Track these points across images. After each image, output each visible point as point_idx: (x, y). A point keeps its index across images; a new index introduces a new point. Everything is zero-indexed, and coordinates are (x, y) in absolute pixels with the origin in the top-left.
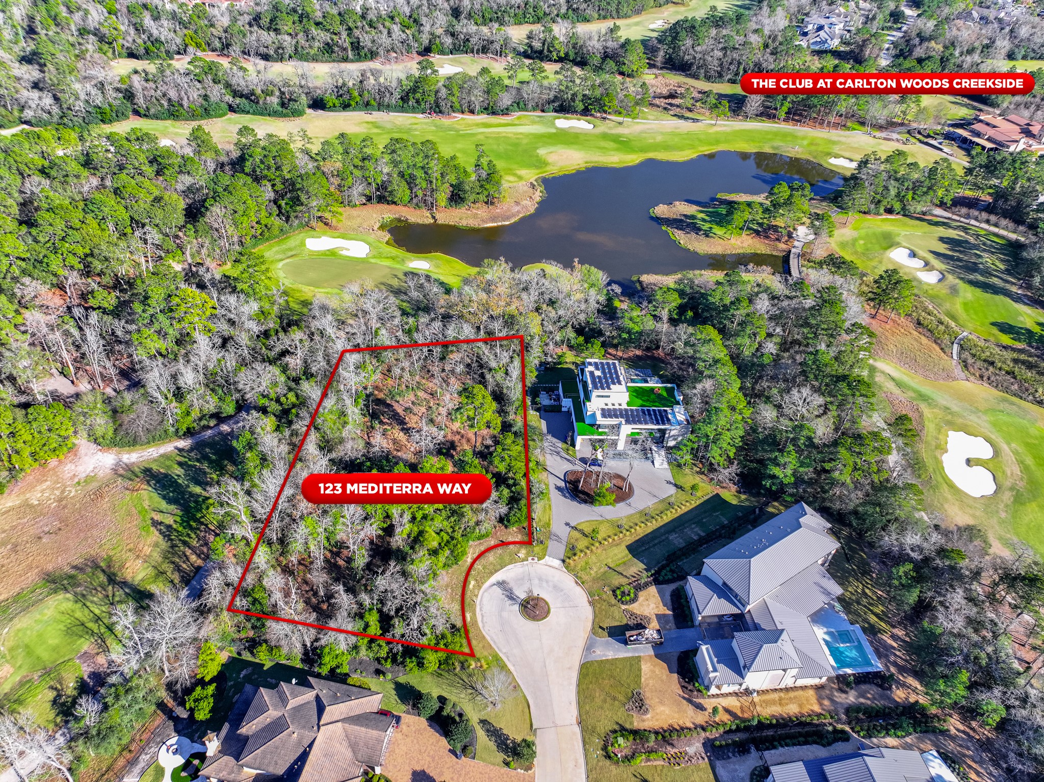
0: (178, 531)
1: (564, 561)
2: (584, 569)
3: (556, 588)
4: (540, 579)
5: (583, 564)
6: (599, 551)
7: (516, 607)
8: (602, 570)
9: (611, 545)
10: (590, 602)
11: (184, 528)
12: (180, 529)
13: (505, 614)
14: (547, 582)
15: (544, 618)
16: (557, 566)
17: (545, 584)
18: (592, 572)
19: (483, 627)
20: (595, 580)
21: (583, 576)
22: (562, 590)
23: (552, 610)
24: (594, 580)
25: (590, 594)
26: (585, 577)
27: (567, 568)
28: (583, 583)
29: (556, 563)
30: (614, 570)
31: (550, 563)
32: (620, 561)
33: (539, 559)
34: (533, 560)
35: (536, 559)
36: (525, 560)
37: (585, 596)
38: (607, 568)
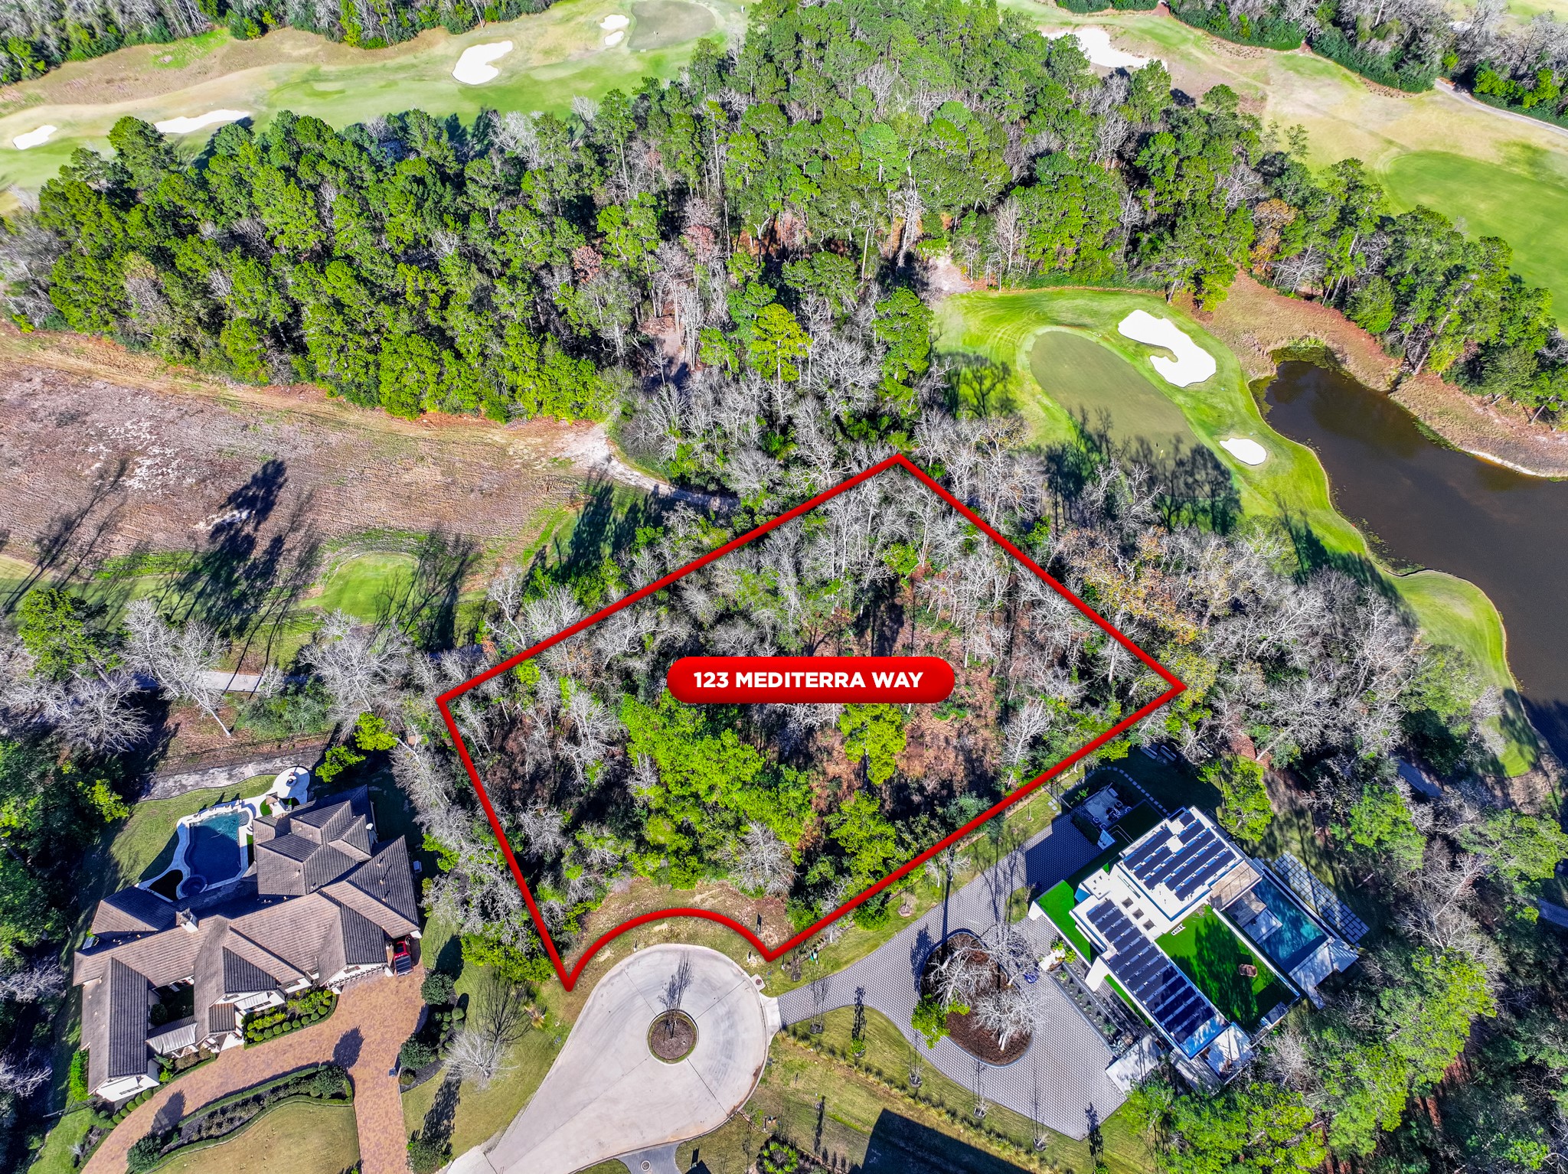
1: (784, 1028)
2: (788, 1067)
3: (728, 1048)
5: (798, 1061)
6: (838, 1072)
7: (660, 1009)
8: (807, 1098)
9: (865, 1086)
10: (733, 1111)
13: (640, 1001)
14: (731, 1026)
15: (663, 1059)
16: (770, 1024)
17: (724, 1025)
18: (792, 1084)
19: (604, 985)
20: (782, 1097)
21: (775, 1074)
22: (730, 1057)
23: (684, 1062)
24: (780, 1095)
26: (776, 1080)
27: (775, 1040)
28: (763, 1080)
29: (775, 1020)
30: (820, 1118)
31: (767, 1010)
32: (845, 1119)
33: (765, 991)
34: (758, 982)
35: (762, 986)
36: (751, 972)
37: (741, 1098)
38: (816, 1104)
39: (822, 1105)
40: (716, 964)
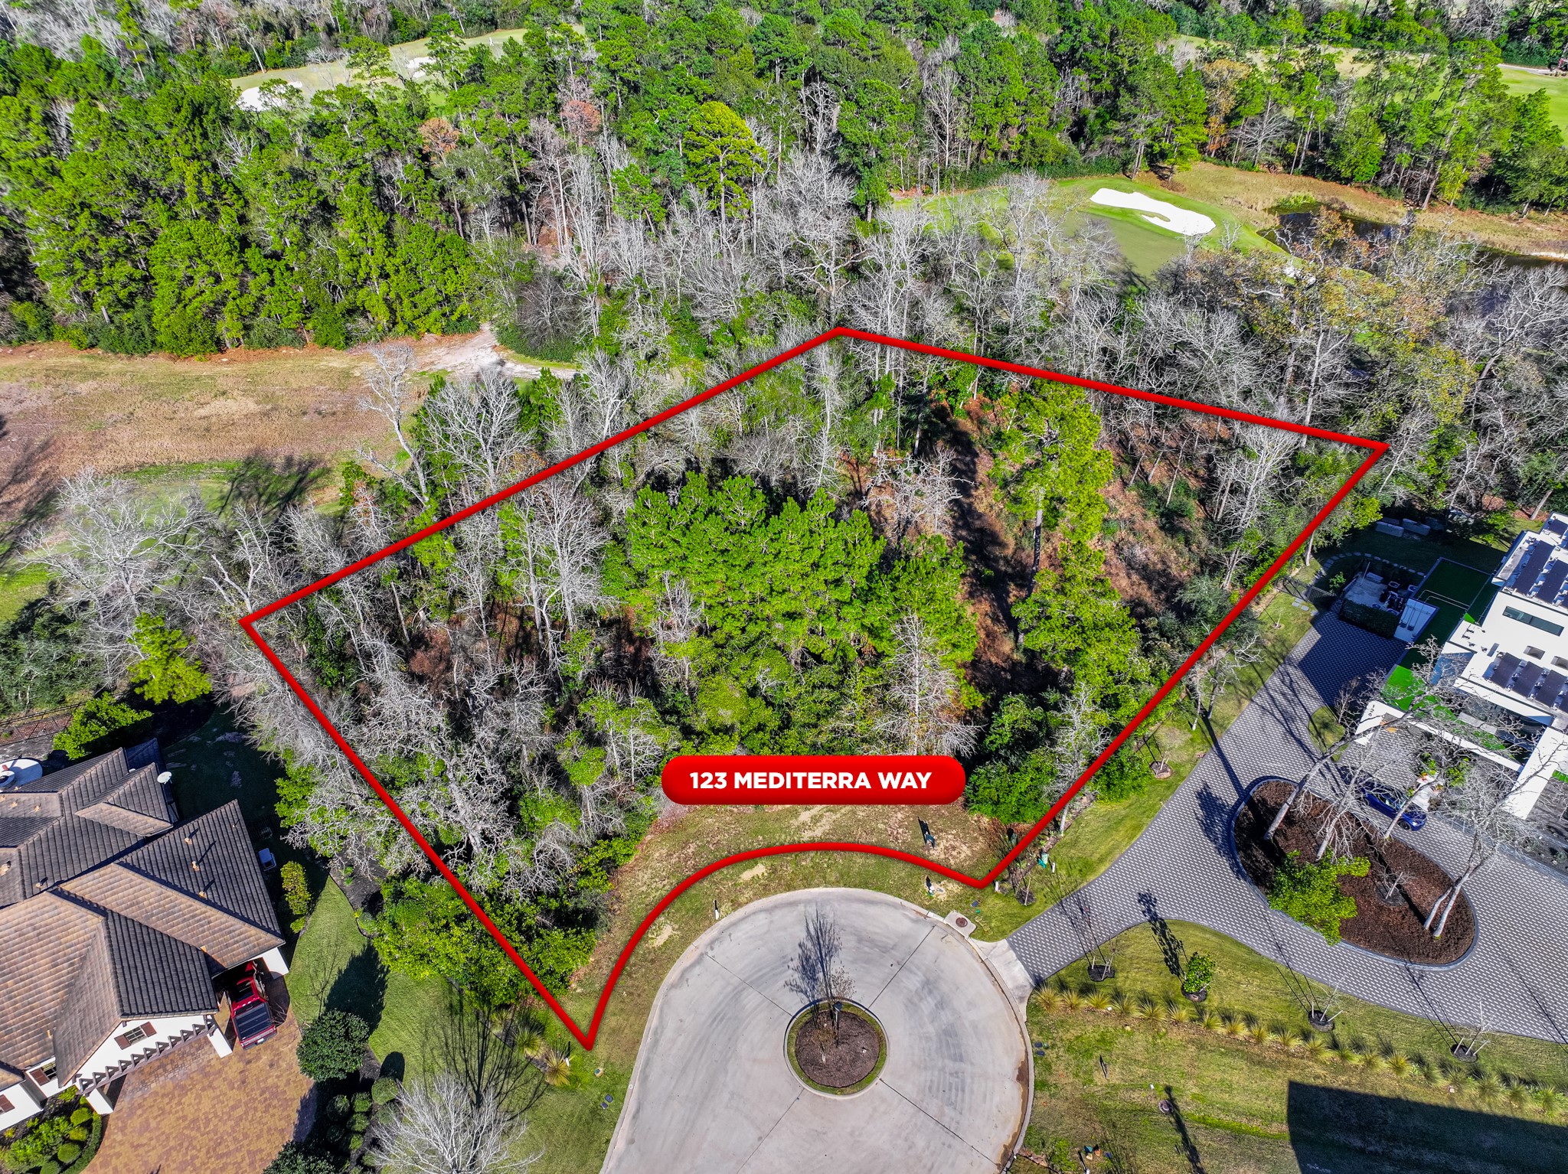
1: (1039, 983)
2: (1079, 1050)
4: (930, 985)
5: (1091, 1034)
6: (1176, 1036)
7: (795, 1003)
8: (1138, 1097)
9: (1233, 1049)
10: (1007, 1156)
13: (751, 999)
14: (941, 1005)
15: (833, 1089)
16: (1010, 985)
17: (928, 1005)
18: (1099, 1077)
19: (673, 986)
20: (1086, 1106)
21: (1059, 1067)
22: (959, 1058)
23: (875, 1087)
24: (1084, 1103)
25: (1033, 1134)
26: (1064, 1076)
27: (1033, 1009)
28: (1041, 1085)
29: (1017, 976)
30: (1180, 1127)
31: (996, 964)
32: (1227, 1119)
33: (979, 934)
34: (961, 922)
35: (971, 927)
36: (942, 910)
37: (1012, 1127)
38: (1158, 1102)
39: (1172, 1104)
40: (872, 910)
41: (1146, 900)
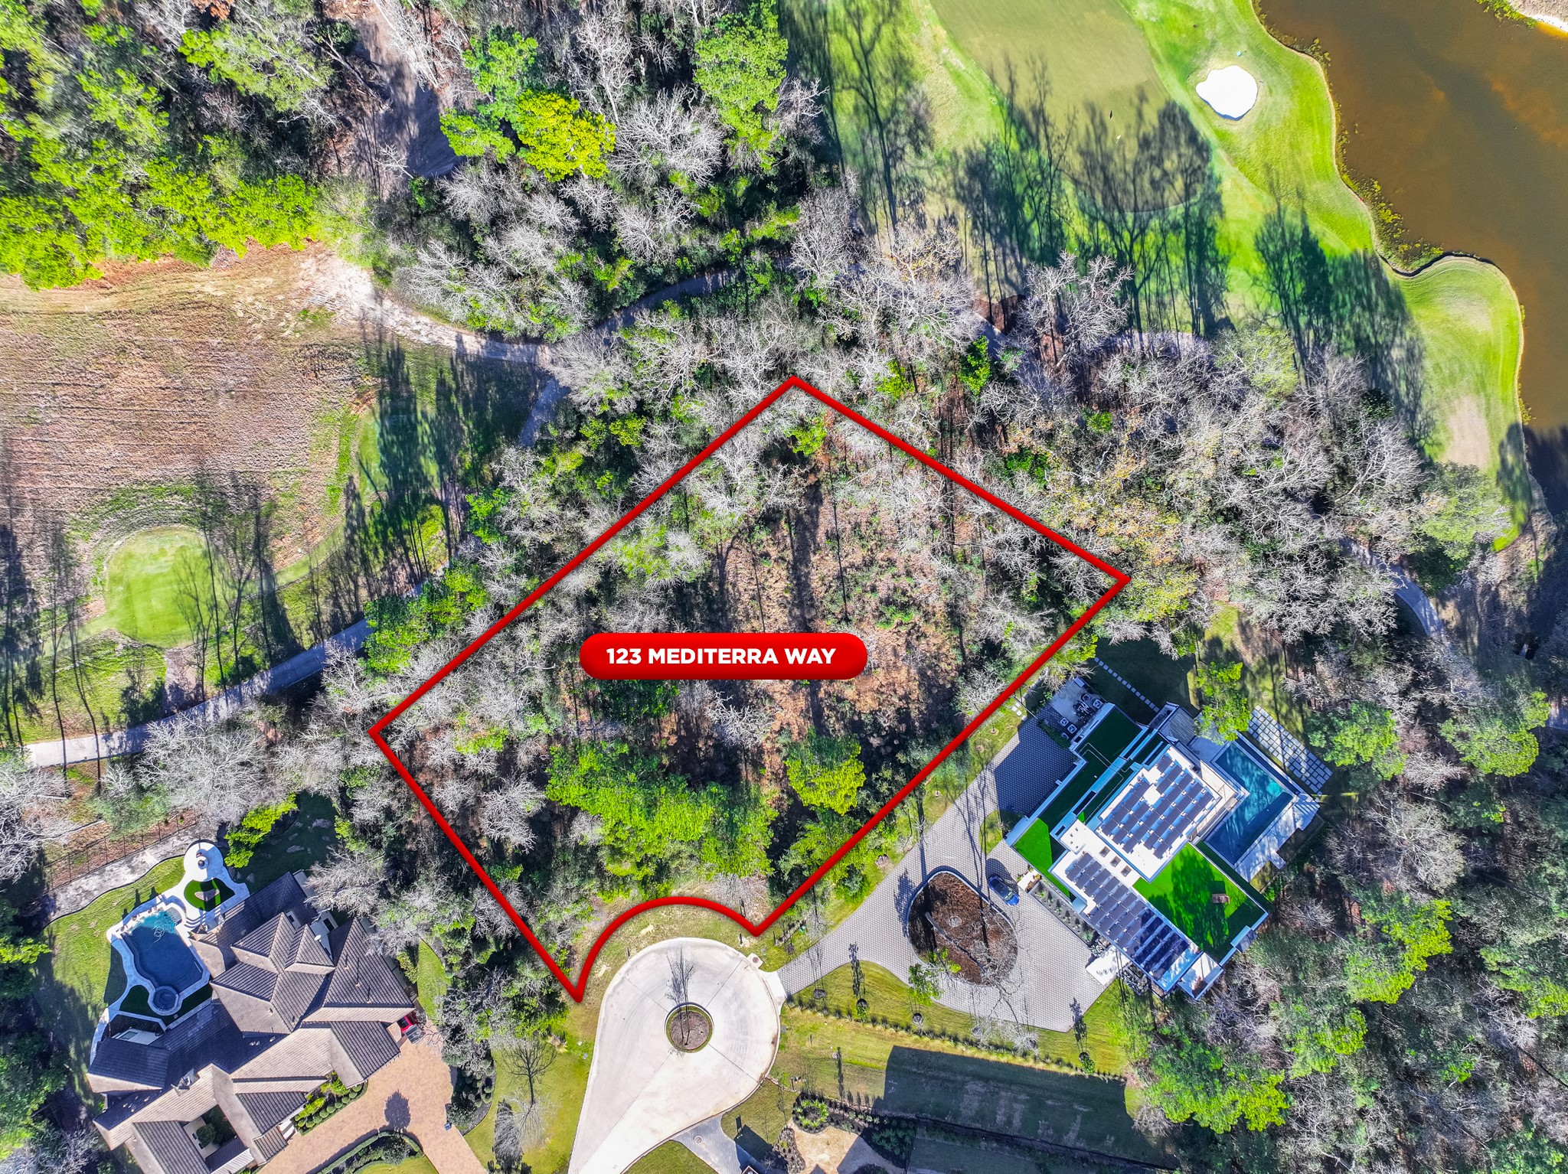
0: (367, 533)
1: (790, 999)
2: (801, 1032)
3: (742, 1026)
5: (809, 1025)
7: (670, 1006)
8: (824, 1053)
9: (873, 1034)
10: (762, 1078)
11: (376, 534)
12: (372, 531)
13: (648, 1003)
14: (741, 1006)
15: (688, 1051)
16: (775, 998)
17: (734, 1006)
18: (808, 1044)
20: (801, 1058)
21: (791, 1039)
22: (746, 1033)
23: (706, 1049)
24: (799, 1056)
25: (774, 1069)
26: (793, 1043)
27: (783, 1012)
28: (782, 1047)
29: (779, 993)
30: (840, 1066)
31: (770, 985)
32: (862, 1061)
33: (763, 968)
34: (755, 960)
35: (760, 962)
36: (746, 952)
37: (766, 1065)
38: (834, 1056)
39: (839, 1055)
40: (710, 951)
41: (853, 948)
